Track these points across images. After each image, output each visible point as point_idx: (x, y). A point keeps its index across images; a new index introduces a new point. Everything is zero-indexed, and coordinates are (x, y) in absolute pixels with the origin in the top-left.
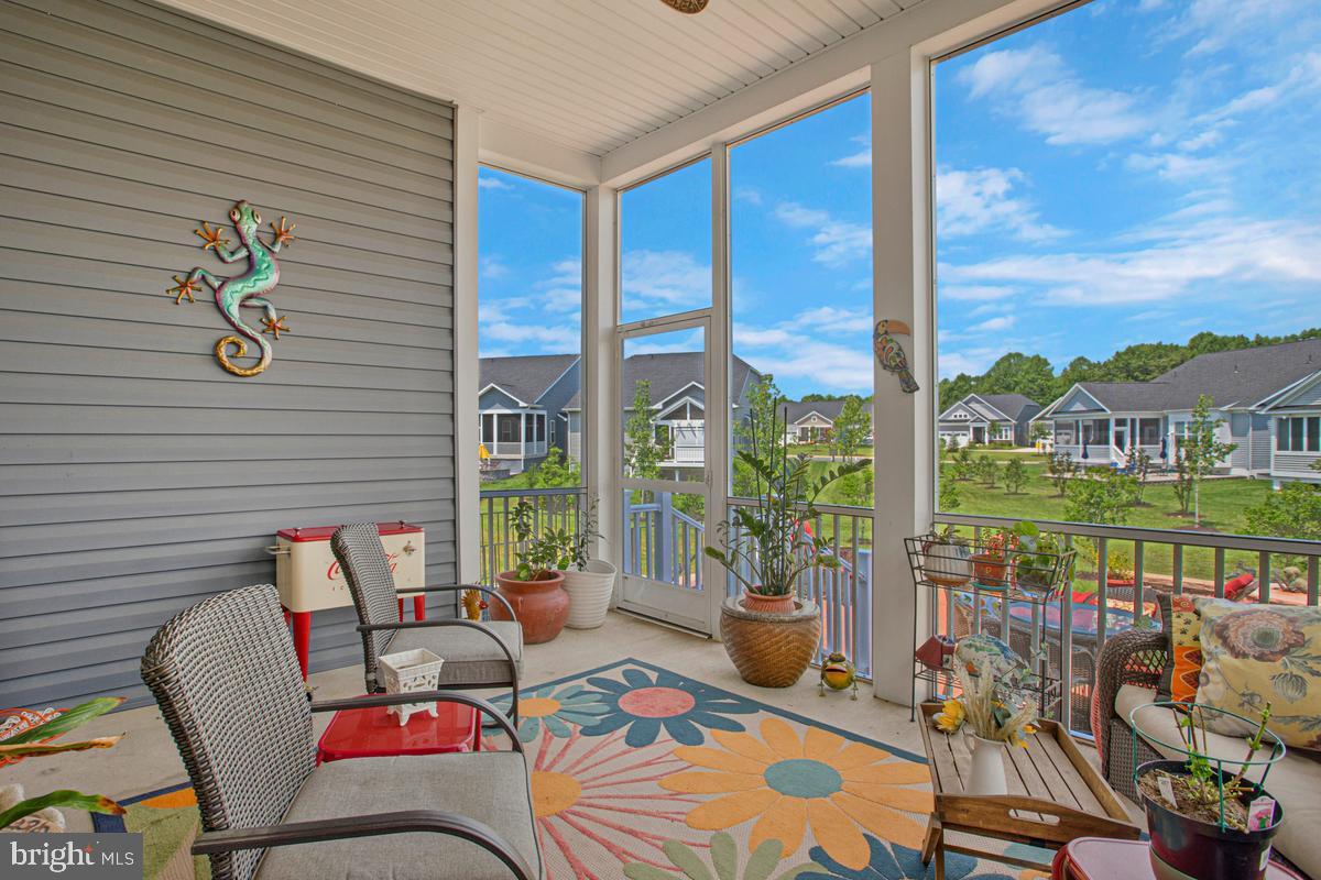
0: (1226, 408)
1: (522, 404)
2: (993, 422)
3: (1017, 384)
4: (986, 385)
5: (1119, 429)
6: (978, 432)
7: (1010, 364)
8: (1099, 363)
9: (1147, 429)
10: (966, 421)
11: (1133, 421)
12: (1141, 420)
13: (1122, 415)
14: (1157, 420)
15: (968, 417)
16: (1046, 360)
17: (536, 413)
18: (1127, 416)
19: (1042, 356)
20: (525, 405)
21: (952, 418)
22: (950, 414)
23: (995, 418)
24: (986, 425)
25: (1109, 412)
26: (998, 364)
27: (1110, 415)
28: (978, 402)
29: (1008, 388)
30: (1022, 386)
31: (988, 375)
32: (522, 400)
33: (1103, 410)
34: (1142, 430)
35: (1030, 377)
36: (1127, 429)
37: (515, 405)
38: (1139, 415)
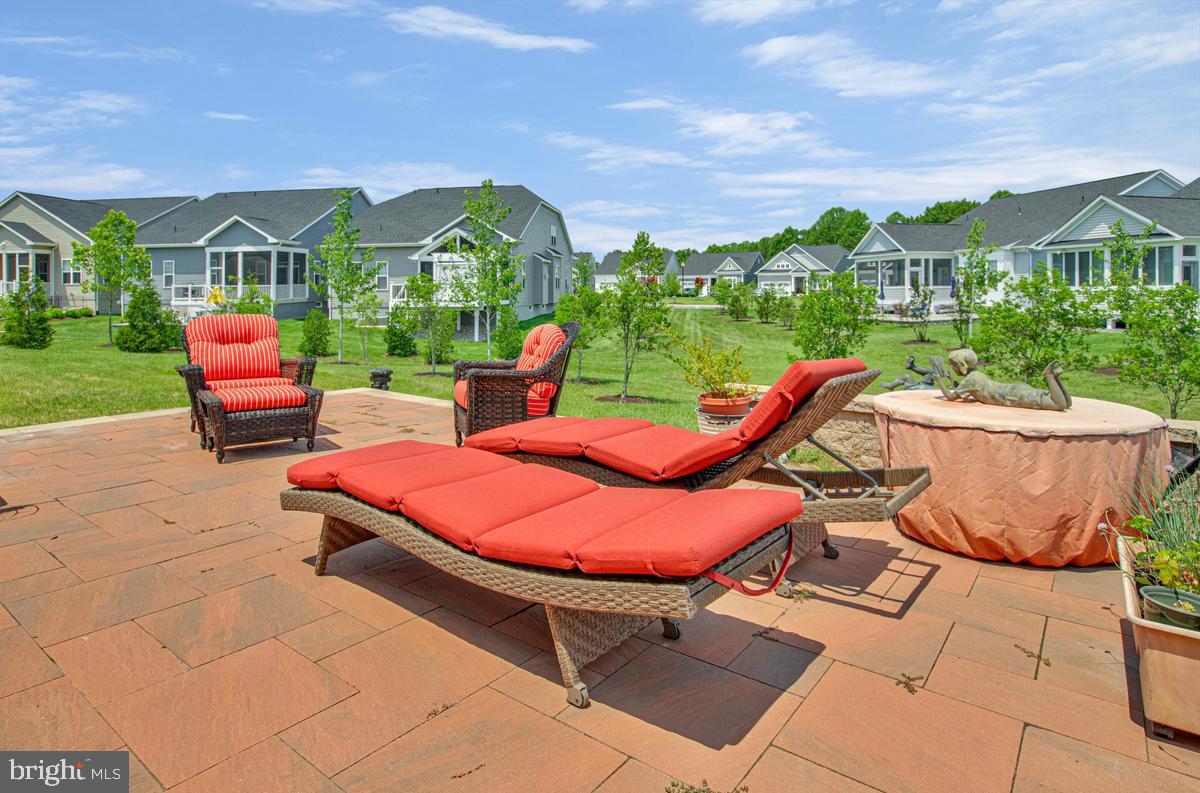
0: (1009, 247)
1: (271, 240)
2: (812, 272)
3: (839, 237)
4: (811, 238)
5: (915, 269)
6: (799, 281)
7: (833, 218)
8: (912, 218)
9: (940, 270)
10: (788, 271)
11: (927, 261)
12: (934, 260)
13: (916, 255)
14: (949, 261)
15: (790, 267)
16: (865, 215)
17: (292, 251)
18: (922, 255)
19: (862, 211)
20: (275, 241)
21: (776, 268)
22: (773, 264)
23: (815, 268)
24: (807, 275)
25: (904, 252)
26: (822, 218)
27: (906, 255)
28: (800, 252)
29: (831, 241)
30: (843, 238)
31: (814, 228)
32: (271, 235)
33: (899, 250)
34: (935, 271)
35: (850, 230)
36: (921, 269)
37: (264, 241)
38: (933, 255)
